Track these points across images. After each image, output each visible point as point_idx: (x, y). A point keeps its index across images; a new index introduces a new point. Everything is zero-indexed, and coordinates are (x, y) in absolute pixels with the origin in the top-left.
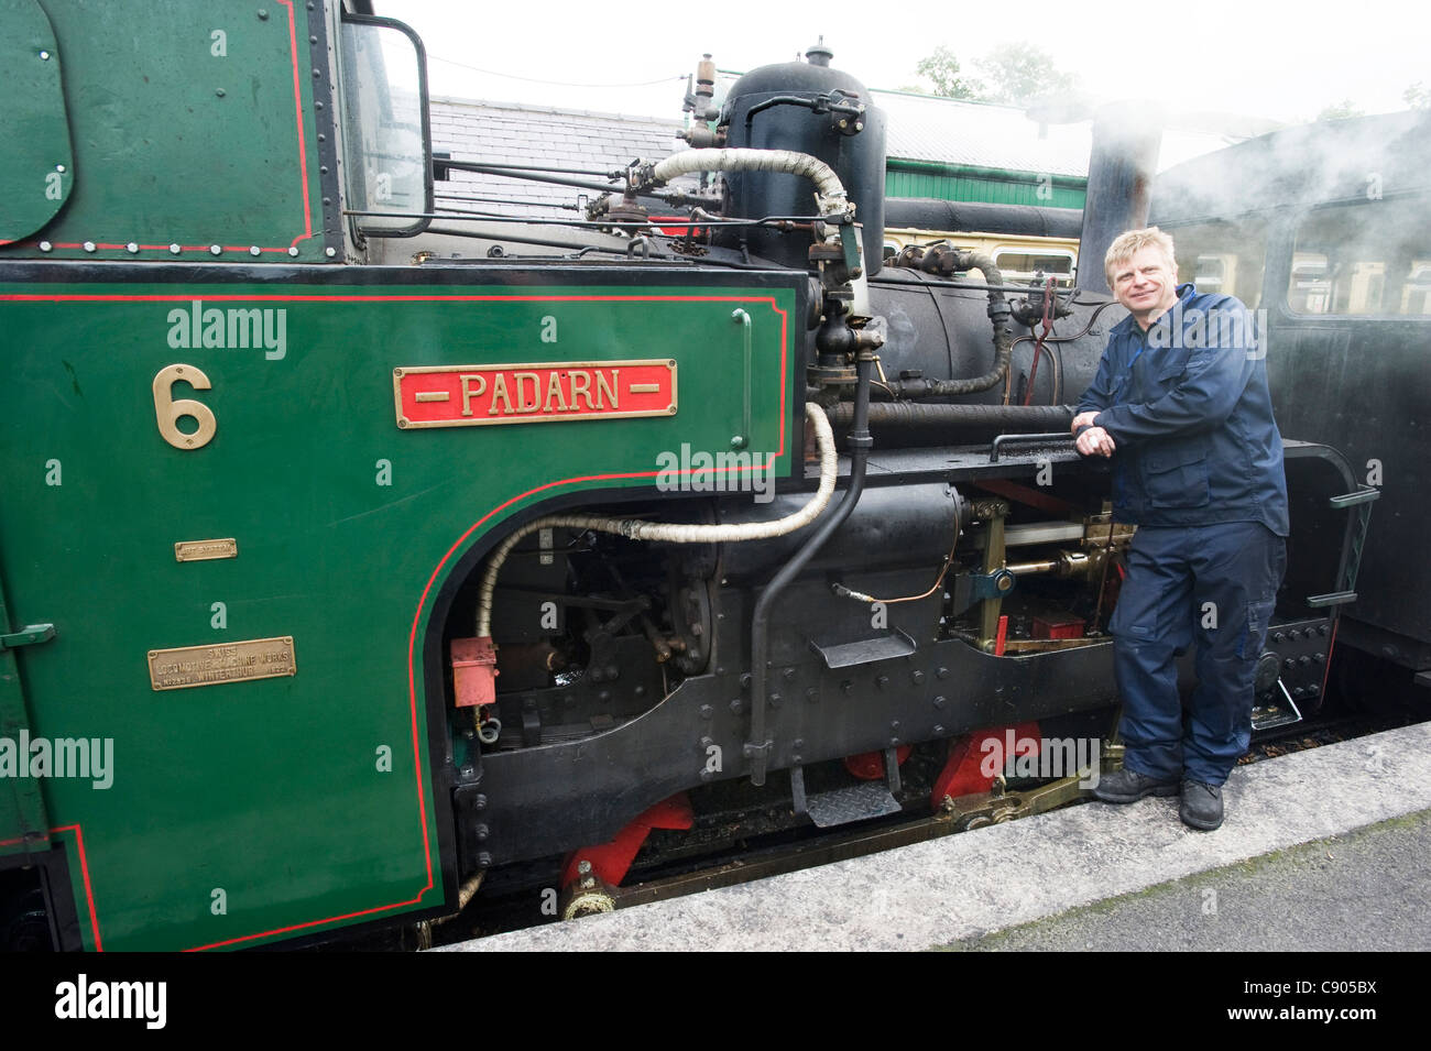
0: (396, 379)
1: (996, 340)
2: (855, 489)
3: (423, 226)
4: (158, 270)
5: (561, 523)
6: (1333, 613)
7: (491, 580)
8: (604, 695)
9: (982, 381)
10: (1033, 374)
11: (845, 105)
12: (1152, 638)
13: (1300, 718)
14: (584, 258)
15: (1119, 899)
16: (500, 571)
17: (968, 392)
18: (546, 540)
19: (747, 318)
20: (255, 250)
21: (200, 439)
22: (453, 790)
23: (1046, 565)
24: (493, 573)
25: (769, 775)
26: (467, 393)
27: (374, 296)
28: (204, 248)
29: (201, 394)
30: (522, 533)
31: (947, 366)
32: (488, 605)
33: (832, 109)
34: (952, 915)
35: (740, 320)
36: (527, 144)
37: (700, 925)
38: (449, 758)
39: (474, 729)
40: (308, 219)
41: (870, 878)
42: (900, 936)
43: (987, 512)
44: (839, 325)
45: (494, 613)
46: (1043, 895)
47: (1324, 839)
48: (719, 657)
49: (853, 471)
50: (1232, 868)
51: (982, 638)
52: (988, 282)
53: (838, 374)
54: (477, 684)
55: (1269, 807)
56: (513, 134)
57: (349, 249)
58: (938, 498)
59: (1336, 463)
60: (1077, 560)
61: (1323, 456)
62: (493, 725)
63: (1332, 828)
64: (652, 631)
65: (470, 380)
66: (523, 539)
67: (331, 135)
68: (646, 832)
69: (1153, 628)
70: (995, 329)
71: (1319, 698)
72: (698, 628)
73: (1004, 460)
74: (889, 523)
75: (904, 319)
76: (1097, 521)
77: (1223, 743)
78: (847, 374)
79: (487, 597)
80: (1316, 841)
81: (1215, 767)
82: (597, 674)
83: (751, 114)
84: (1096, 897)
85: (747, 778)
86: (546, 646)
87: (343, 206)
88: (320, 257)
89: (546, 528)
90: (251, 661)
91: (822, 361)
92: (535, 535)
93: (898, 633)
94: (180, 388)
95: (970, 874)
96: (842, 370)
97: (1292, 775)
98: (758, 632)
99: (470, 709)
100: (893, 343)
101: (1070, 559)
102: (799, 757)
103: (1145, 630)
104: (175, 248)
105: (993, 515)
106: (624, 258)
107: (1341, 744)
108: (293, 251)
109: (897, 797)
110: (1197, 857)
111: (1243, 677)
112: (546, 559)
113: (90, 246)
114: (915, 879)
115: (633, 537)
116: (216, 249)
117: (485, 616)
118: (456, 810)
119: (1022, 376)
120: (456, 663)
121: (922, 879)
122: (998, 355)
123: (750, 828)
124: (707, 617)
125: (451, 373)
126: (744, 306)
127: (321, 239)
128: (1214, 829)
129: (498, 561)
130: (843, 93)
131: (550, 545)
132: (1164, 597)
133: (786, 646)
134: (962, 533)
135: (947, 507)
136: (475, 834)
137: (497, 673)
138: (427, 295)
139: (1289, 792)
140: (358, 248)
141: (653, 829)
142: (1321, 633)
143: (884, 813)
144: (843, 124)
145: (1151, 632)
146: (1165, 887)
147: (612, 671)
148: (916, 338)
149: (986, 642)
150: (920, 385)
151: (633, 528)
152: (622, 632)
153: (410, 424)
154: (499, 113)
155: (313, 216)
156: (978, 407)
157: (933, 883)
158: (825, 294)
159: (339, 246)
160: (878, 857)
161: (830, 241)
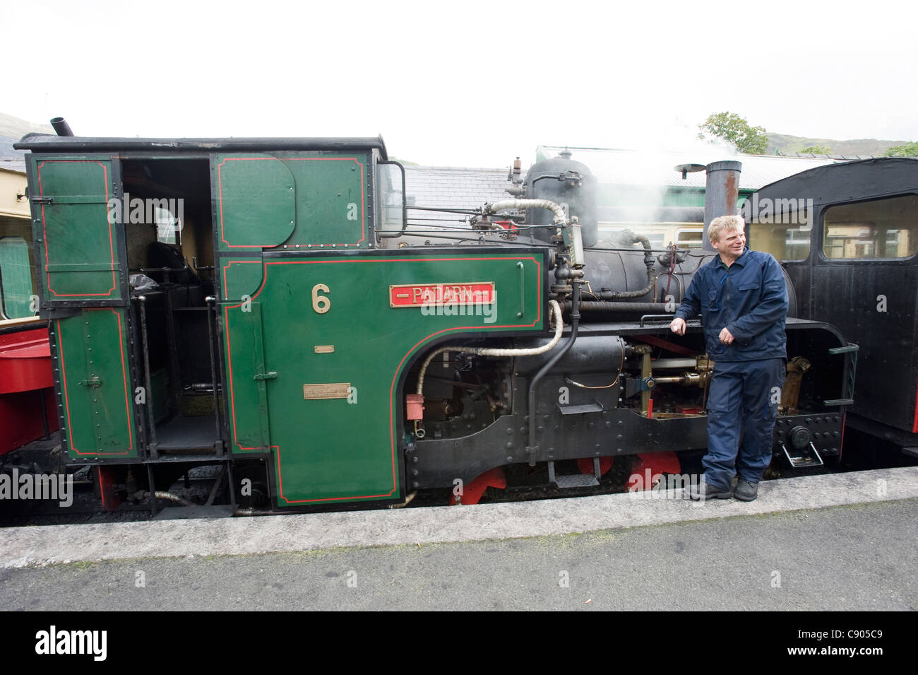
0: (391, 289)
1: (648, 273)
2: (573, 337)
3: (402, 233)
4: (317, 253)
5: (452, 349)
6: (842, 410)
7: (423, 372)
8: (469, 426)
9: (641, 292)
10: (668, 289)
11: (573, 176)
12: (726, 410)
13: (822, 463)
14: (461, 244)
15: (690, 522)
16: (428, 368)
17: (633, 297)
18: (446, 357)
19: (522, 265)
20: (346, 245)
21: (325, 310)
22: (405, 450)
23: (677, 379)
24: (424, 369)
25: (537, 463)
26: (415, 295)
27: (384, 260)
28: (330, 245)
29: (326, 294)
30: (436, 353)
31: (625, 286)
32: (422, 382)
33: (566, 179)
34: (610, 520)
35: (519, 266)
36: (452, 186)
37: (500, 513)
38: (404, 437)
39: (415, 432)
40: (363, 234)
41: (576, 505)
42: (585, 525)
43: (640, 350)
44: (564, 267)
45: (424, 385)
46: (654, 517)
47: (807, 509)
48: (515, 407)
49: (572, 329)
50: (753, 516)
51: (642, 410)
52: (645, 247)
53: (563, 288)
54: (416, 411)
55: (784, 496)
56: (446, 182)
57: (376, 244)
58: (614, 343)
59: (833, 332)
60: (693, 377)
61: (824, 328)
62: (422, 432)
63: (813, 505)
64: (490, 399)
65: (417, 290)
66: (436, 356)
67: (372, 206)
68: (485, 488)
69: (727, 406)
70: (648, 268)
71: (838, 456)
72: (506, 395)
73: (646, 327)
74: (590, 352)
75: (604, 265)
76: (702, 358)
77: (755, 461)
78: (568, 288)
79: (421, 379)
80: (802, 510)
81: (753, 473)
82: (466, 416)
83: (534, 181)
84: (681, 520)
85: (528, 463)
86: (445, 403)
87: (375, 230)
88: (367, 247)
89: (446, 351)
90: (336, 392)
91: (557, 283)
92: (441, 354)
93: (598, 403)
94: (320, 292)
95: (622, 508)
96: (565, 286)
97: (803, 484)
98: (531, 397)
99: (413, 421)
100: (599, 276)
101: (689, 376)
102: (552, 456)
103: (723, 407)
104: (322, 245)
105: (644, 352)
106: (476, 243)
107: (837, 474)
108: (358, 245)
109: (598, 480)
110: (736, 510)
111: (766, 429)
112: (446, 366)
113: (297, 246)
114: (597, 507)
115: (479, 354)
116: (334, 245)
117: (420, 386)
118: (405, 459)
119: (663, 290)
120: (408, 402)
121: (600, 507)
122: (649, 280)
123: (535, 494)
124: (510, 389)
125: (409, 287)
126: (522, 261)
127: (367, 241)
128: (749, 501)
129: (426, 364)
130: (571, 172)
131: (448, 360)
132: (731, 391)
133: (545, 405)
134: (626, 358)
135: (618, 347)
136: (413, 473)
137: (424, 408)
138: (402, 259)
139: (798, 490)
140: (378, 242)
141: (488, 487)
142: (835, 420)
143: (591, 485)
144: (573, 184)
145: (725, 408)
146: (716, 519)
147: (473, 415)
148: (610, 273)
149: (644, 412)
150: (610, 294)
151: (479, 350)
152: (478, 399)
153: (395, 306)
154: (440, 172)
155: (365, 232)
156: (638, 304)
157: (605, 509)
158: (557, 256)
159: (373, 243)
160: (582, 498)
161: (559, 234)
